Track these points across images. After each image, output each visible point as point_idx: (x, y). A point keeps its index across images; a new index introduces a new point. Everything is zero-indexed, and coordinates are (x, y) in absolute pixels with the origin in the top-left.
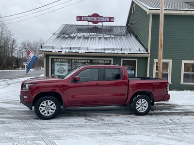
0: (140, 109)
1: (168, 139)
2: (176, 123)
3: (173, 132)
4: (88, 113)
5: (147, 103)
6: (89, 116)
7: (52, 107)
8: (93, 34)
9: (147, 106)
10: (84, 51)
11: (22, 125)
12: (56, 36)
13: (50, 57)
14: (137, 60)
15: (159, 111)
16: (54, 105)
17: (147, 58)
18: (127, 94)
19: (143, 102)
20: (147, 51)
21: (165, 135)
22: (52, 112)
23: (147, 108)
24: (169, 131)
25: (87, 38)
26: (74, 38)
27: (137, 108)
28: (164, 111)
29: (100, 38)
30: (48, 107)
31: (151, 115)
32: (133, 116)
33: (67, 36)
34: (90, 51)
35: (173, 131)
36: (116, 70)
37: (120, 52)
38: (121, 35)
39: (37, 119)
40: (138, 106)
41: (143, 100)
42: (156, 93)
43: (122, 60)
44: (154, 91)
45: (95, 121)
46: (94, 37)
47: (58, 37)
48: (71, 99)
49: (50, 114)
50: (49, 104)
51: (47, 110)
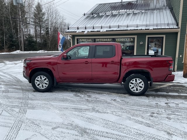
0: (135, 88)
5: (143, 83)
7: (46, 82)
8: (123, 10)
9: (143, 86)
10: (105, 30)
12: (86, 16)
13: (76, 38)
15: (165, 93)
16: (47, 80)
18: (119, 73)
19: (138, 81)
23: (143, 88)
25: (115, 16)
26: (102, 16)
27: (130, 88)
28: (170, 94)
29: (128, 14)
30: (42, 81)
31: (148, 96)
33: (96, 16)
34: (111, 29)
36: (109, 48)
41: (138, 79)
43: (147, 36)
46: (122, 14)
47: (88, 17)
48: (62, 75)
49: (44, 88)
50: (43, 79)
51: (41, 84)
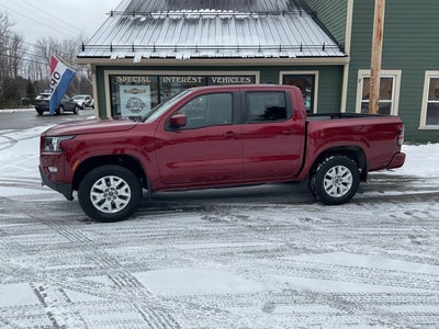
0: (334, 189)
1: (410, 259)
2: (420, 220)
3: (419, 243)
4: (207, 204)
5: (350, 174)
6: (211, 210)
7: (122, 192)
8: (207, 10)
9: (351, 181)
10: (187, 55)
11: (52, 237)
12: (117, 19)
13: (107, 73)
14: (317, 73)
16: (126, 186)
17: (341, 67)
18: (302, 156)
19: (341, 173)
20: (342, 50)
21: (401, 251)
22: (122, 204)
23: (349, 186)
24: (409, 240)
25: (194, 22)
26: (161, 21)
27: (326, 188)
28: (387, 193)
29: (225, 21)
30: (111, 191)
31: (358, 202)
32: (316, 206)
33: (143, 19)
34: (202, 54)
35: (419, 239)
36: (276, 96)
37: (276, 54)
38: (276, 13)
39: (86, 221)
40: (329, 182)
41: (340, 167)
42: (373, 150)
44: (368, 145)
45: (226, 222)
46: (210, 19)
47: (122, 21)
48: (167, 171)
49: (119, 209)
50: (114, 184)
51: (109, 199)
